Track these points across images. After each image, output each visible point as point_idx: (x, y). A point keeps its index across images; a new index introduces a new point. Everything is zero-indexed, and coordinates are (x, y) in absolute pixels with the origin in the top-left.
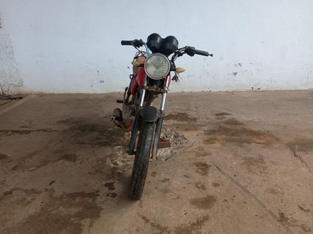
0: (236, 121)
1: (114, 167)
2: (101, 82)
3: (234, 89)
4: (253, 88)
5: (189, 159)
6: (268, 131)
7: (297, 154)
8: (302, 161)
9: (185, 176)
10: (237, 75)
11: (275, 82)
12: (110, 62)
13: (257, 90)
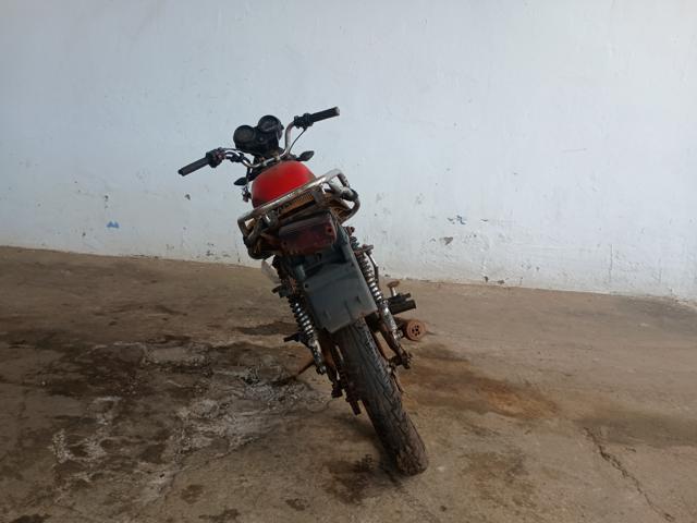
0: (447, 353)
1: (68, 461)
2: (110, 225)
3: (444, 277)
4: (487, 279)
5: (312, 449)
6: (528, 384)
7: (607, 450)
8: (625, 473)
10: (452, 243)
11: (538, 269)
12: (141, 178)
13: (497, 284)
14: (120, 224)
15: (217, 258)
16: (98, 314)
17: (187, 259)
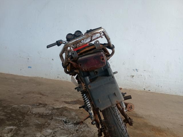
2: (29, 67)
3: (131, 88)
4: (145, 89)
10: (134, 77)
11: (161, 87)
12: (39, 53)
13: (148, 91)
14: (32, 67)
15: (60, 79)
16: (18, 94)
17: (51, 79)
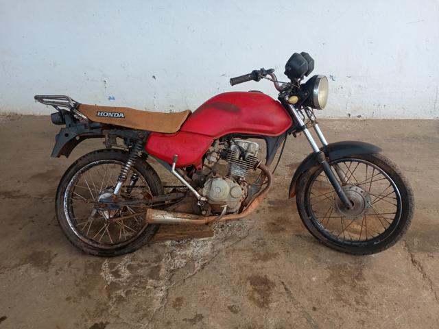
1: (112, 283)
2: (110, 98)
4: (349, 115)
5: (241, 268)
7: (416, 258)
8: (424, 275)
9: (230, 308)
11: (385, 106)
13: (356, 118)
14: (116, 97)
